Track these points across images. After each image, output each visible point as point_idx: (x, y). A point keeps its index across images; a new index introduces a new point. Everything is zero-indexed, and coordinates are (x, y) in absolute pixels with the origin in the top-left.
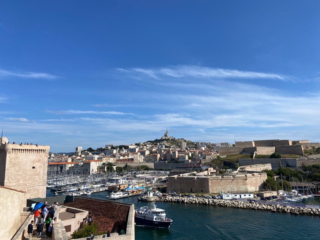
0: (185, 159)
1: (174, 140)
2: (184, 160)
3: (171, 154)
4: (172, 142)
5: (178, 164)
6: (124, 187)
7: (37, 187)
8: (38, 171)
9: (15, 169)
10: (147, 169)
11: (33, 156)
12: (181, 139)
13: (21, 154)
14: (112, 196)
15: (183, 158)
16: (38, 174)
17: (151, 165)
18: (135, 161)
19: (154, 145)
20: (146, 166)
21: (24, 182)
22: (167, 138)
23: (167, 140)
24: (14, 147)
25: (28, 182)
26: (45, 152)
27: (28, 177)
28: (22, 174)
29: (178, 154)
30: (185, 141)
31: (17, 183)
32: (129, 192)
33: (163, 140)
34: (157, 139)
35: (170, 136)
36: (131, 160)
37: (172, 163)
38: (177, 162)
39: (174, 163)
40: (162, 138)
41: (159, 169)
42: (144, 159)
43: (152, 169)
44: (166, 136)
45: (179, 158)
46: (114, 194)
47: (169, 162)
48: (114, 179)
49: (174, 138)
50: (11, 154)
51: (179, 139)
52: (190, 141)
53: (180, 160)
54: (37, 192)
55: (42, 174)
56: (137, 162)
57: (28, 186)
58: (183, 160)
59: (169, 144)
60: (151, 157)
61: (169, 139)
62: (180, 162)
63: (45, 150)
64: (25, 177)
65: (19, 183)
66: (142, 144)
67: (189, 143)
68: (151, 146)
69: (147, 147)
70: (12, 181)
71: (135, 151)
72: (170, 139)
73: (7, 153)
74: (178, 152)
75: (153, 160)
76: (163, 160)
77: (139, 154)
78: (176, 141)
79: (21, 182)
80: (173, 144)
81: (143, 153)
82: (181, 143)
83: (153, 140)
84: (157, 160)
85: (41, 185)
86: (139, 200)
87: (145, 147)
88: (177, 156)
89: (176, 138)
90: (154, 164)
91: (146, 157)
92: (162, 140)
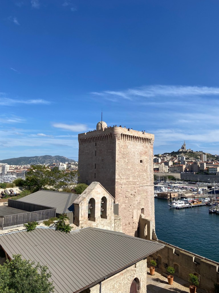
0: (217, 171)
1: (192, 153)
2: (215, 172)
3: (199, 165)
4: (190, 155)
5: (208, 175)
6: (174, 195)
7: (146, 187)
8: (146, 166)
9: (125, 162)
10: (173, 179)
11: (139, 146)
12: (200, 151)
13: (129, 142)
14: (174, 204)
15: (213, 170)
16: (146, 171)
17: (178, 176)
18: (160, 171)
19: (173, 157)
20: (172, 176)
21: (133, 179)
22: (184, 150)
23: (185, 153)
24: (123, 131)
25: (137, 180)
26: (150, 142)
27: (137, 173)
28: (131, 169)
29: (206, 165)
30: (204, 154)
31: (127, 180)
32: (189, 201)
33: (181, 152)
34: (174, 152)
35: (187, 148)
36: (156, 170)
37: (201, 174)
38: (208, 174)
39: (203, 174)
40: (179, 150)
41: (186, 180)
42: (168, 170)
43: (178, 180)
44: (183, 148)
45: (209, 170)
46: (176, 202)
47: (197, 174)
48: (157, 186)
49: (192, 151)
50: (120, 140)
51: (197, 152)
52: (209, 154)
53: (210, 172)
54: (146, 194)
55: (149, 171)
56: (162, 172)
57: (138, 185)
58: (213, 172)
59: (187, 156)
60: (176, 168)
61: (186, 152)
62: (211, 174)
63: (151, 139)
64: (134, 173)
65: (129, 180)
66: (161, 155)
67: (209, 156)
68: (171, 157)
69: (167, 158)
70: (122, 177)
71: (158, 162)
72: (188, 151)
73: (116, 139)
74: (206, 164)
75: (179, 171)
76: (189, 171)
77: (163, 164)
78: (194, 153)
79: (131, 179)
80: (191, 157)
81: (167, 164)
82: (201, 156)
83: (170, 152)
84: (183, 171)
85: (149, 184)
86: (210, 213)
87: (165, 158)
88: (205, 168)
89: (194, 151)
90: (181, 174)
91: (170, 167)
92: (179, 153)
